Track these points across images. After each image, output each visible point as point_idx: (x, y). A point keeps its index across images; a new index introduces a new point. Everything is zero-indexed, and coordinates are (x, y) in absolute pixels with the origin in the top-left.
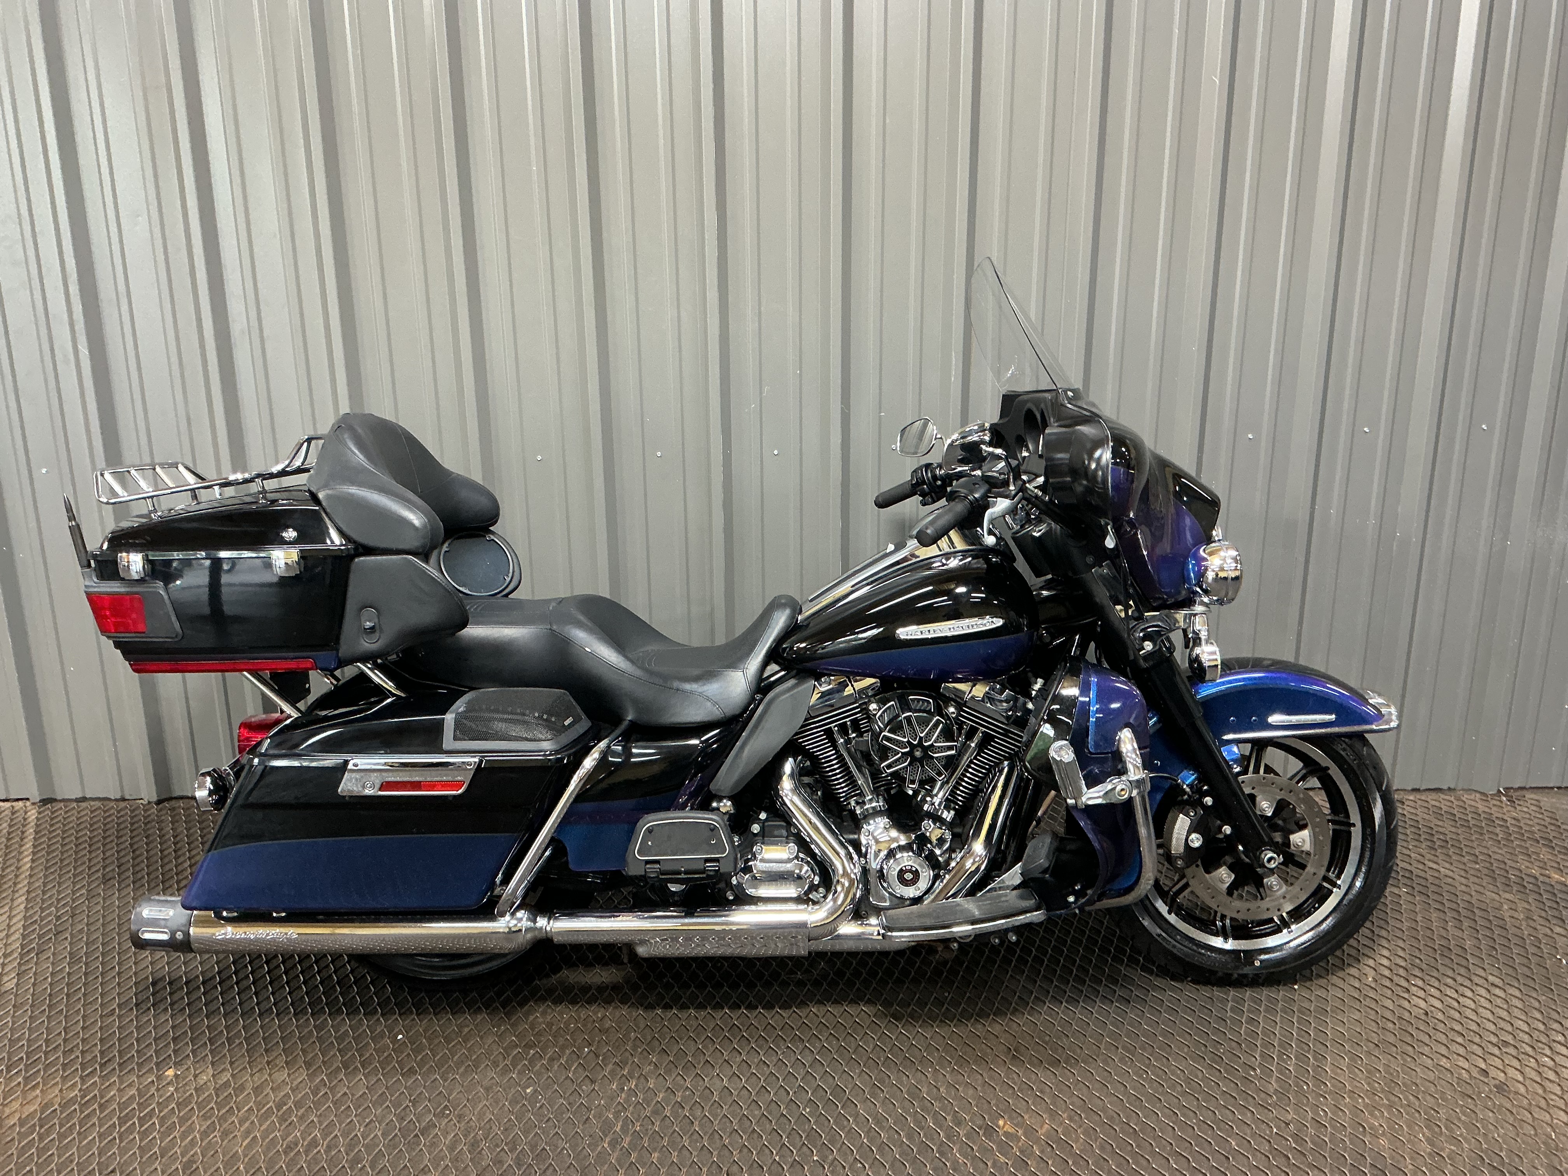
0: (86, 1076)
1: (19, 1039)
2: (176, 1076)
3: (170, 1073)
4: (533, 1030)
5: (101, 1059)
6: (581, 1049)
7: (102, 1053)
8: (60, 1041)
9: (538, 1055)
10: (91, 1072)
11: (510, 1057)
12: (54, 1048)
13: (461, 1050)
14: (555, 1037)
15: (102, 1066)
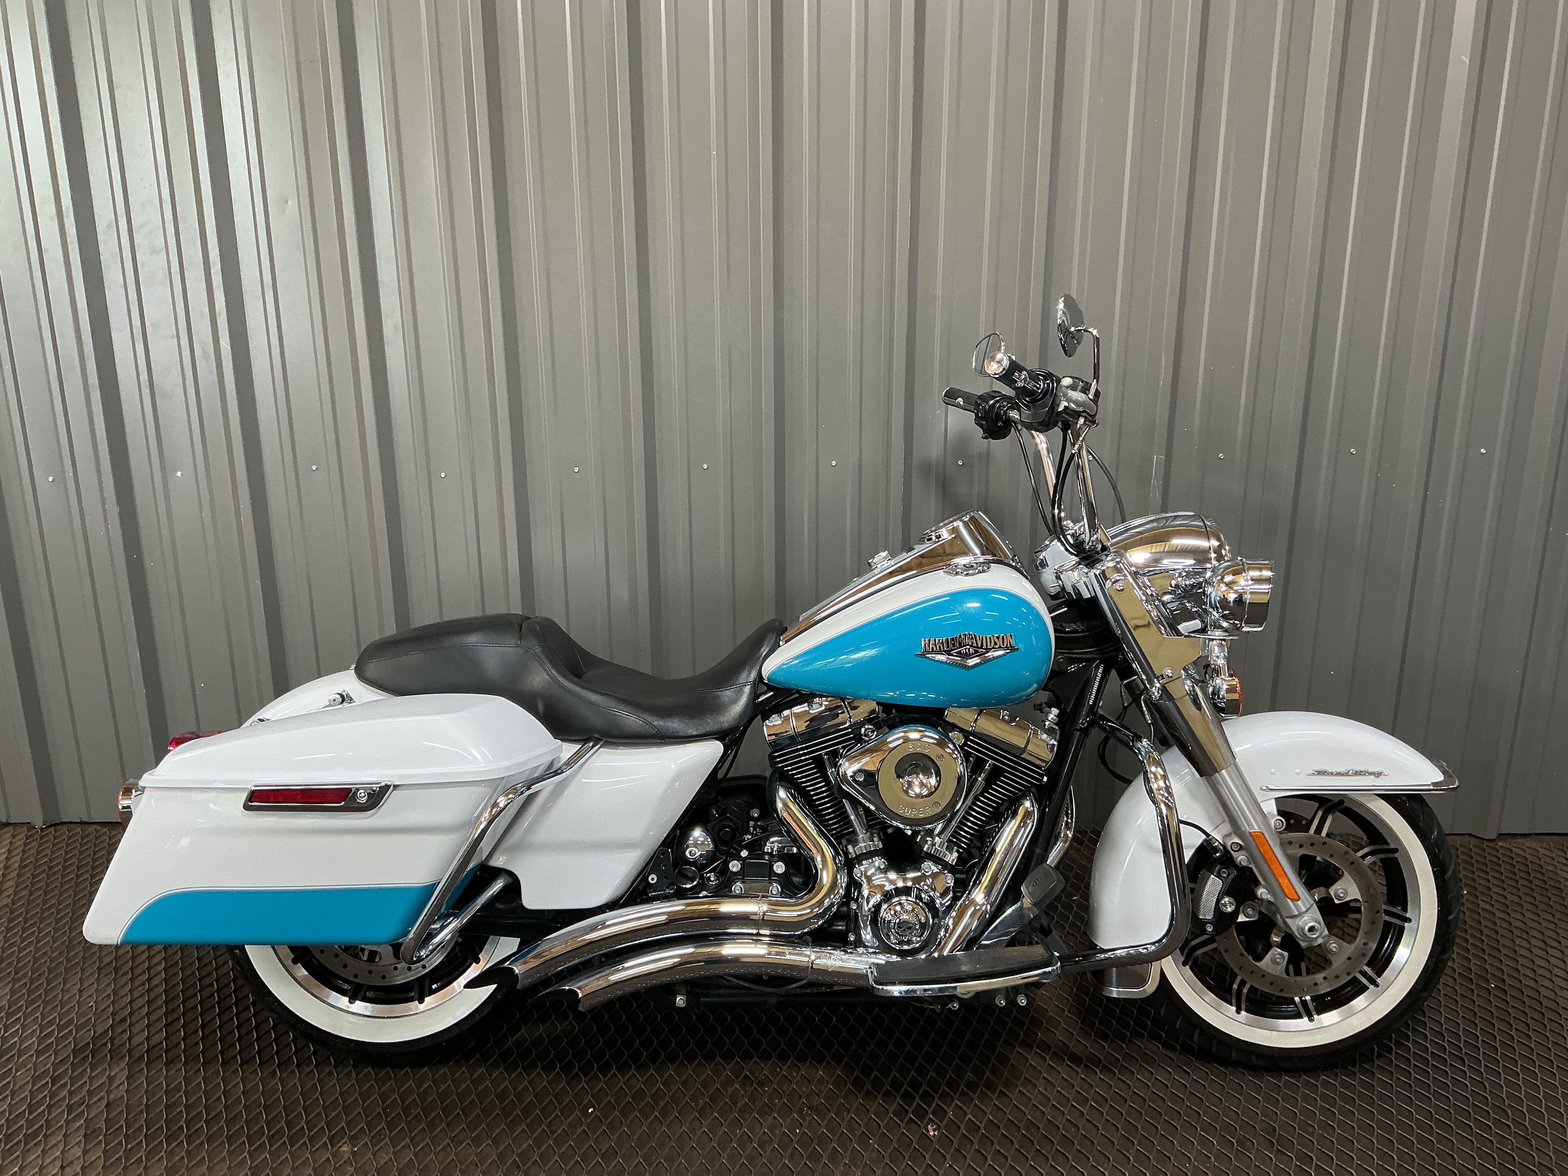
0: (256, 1149)
1: (176, 1104)
2: (354, 1154)
3: (345, 1148)
4: (735, 1103)
5: (269, 1131)
6: (792, 1130)
7: (268, 1123)
8: (222, 1107)
9: (745, 1137)
10: (260, 1145)
11: (717, 1138)
12: (215, 1116)
13: (660, 1128)
14: (760, 1114)
15: (270, 1138)
